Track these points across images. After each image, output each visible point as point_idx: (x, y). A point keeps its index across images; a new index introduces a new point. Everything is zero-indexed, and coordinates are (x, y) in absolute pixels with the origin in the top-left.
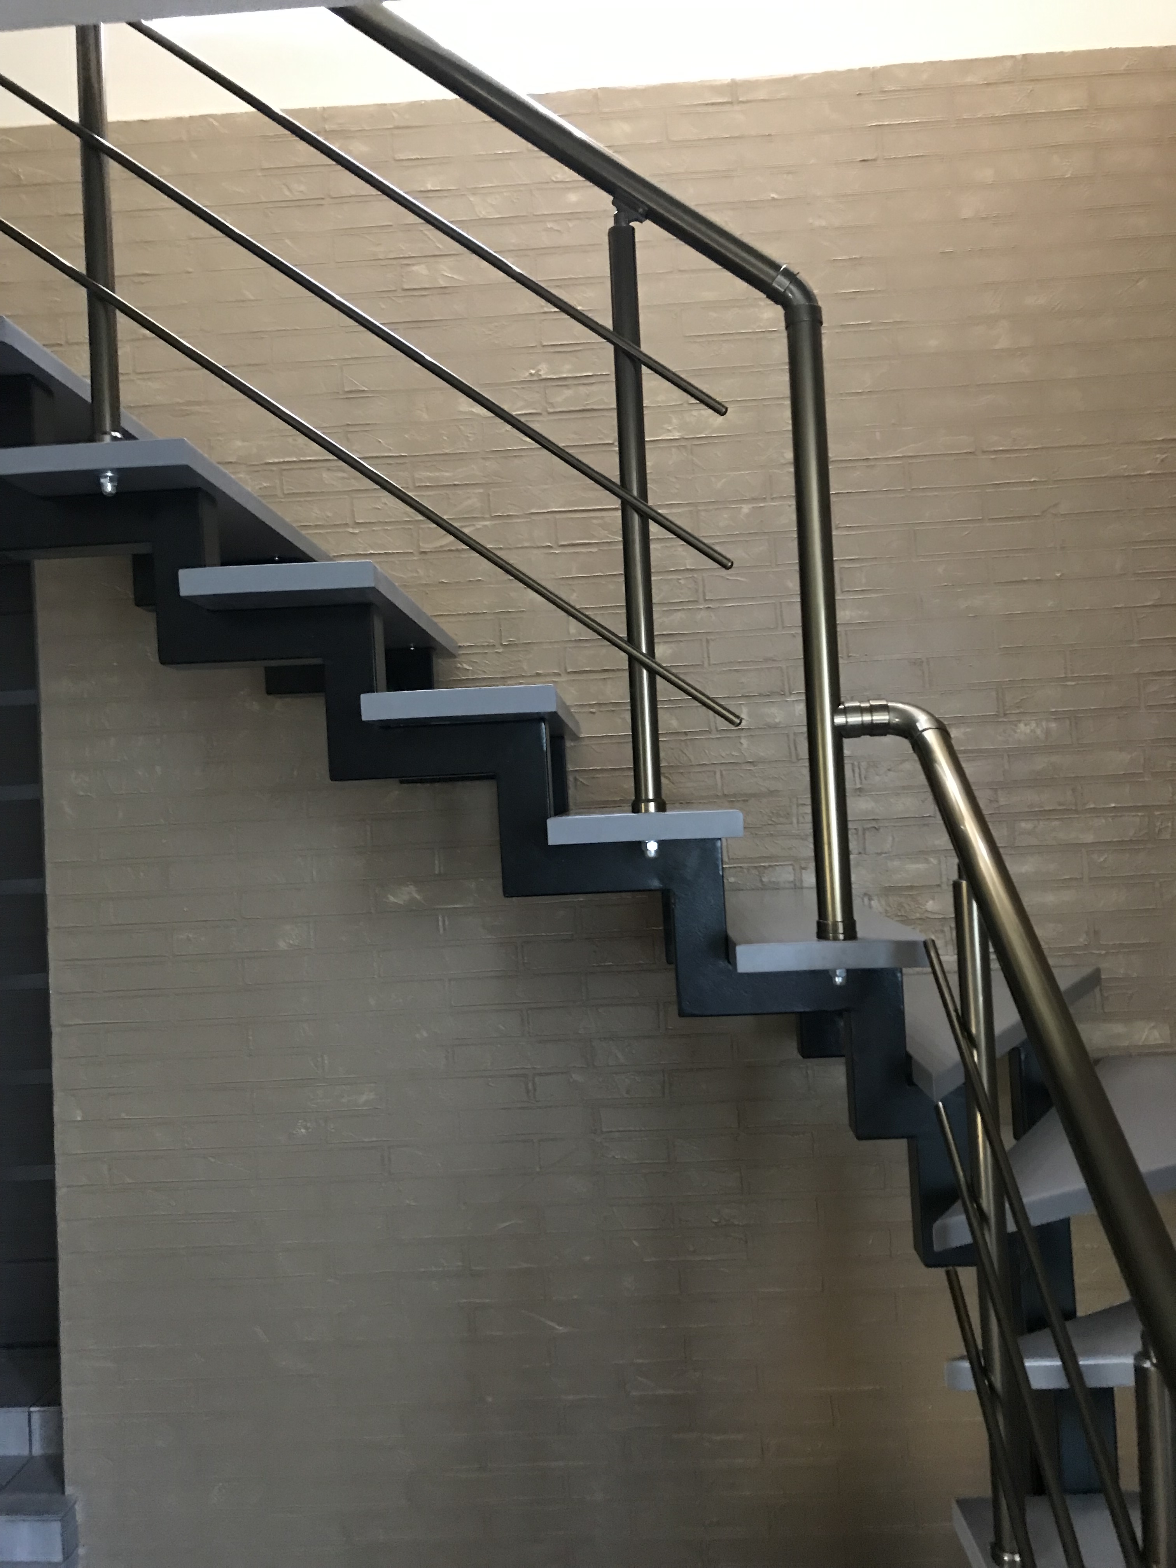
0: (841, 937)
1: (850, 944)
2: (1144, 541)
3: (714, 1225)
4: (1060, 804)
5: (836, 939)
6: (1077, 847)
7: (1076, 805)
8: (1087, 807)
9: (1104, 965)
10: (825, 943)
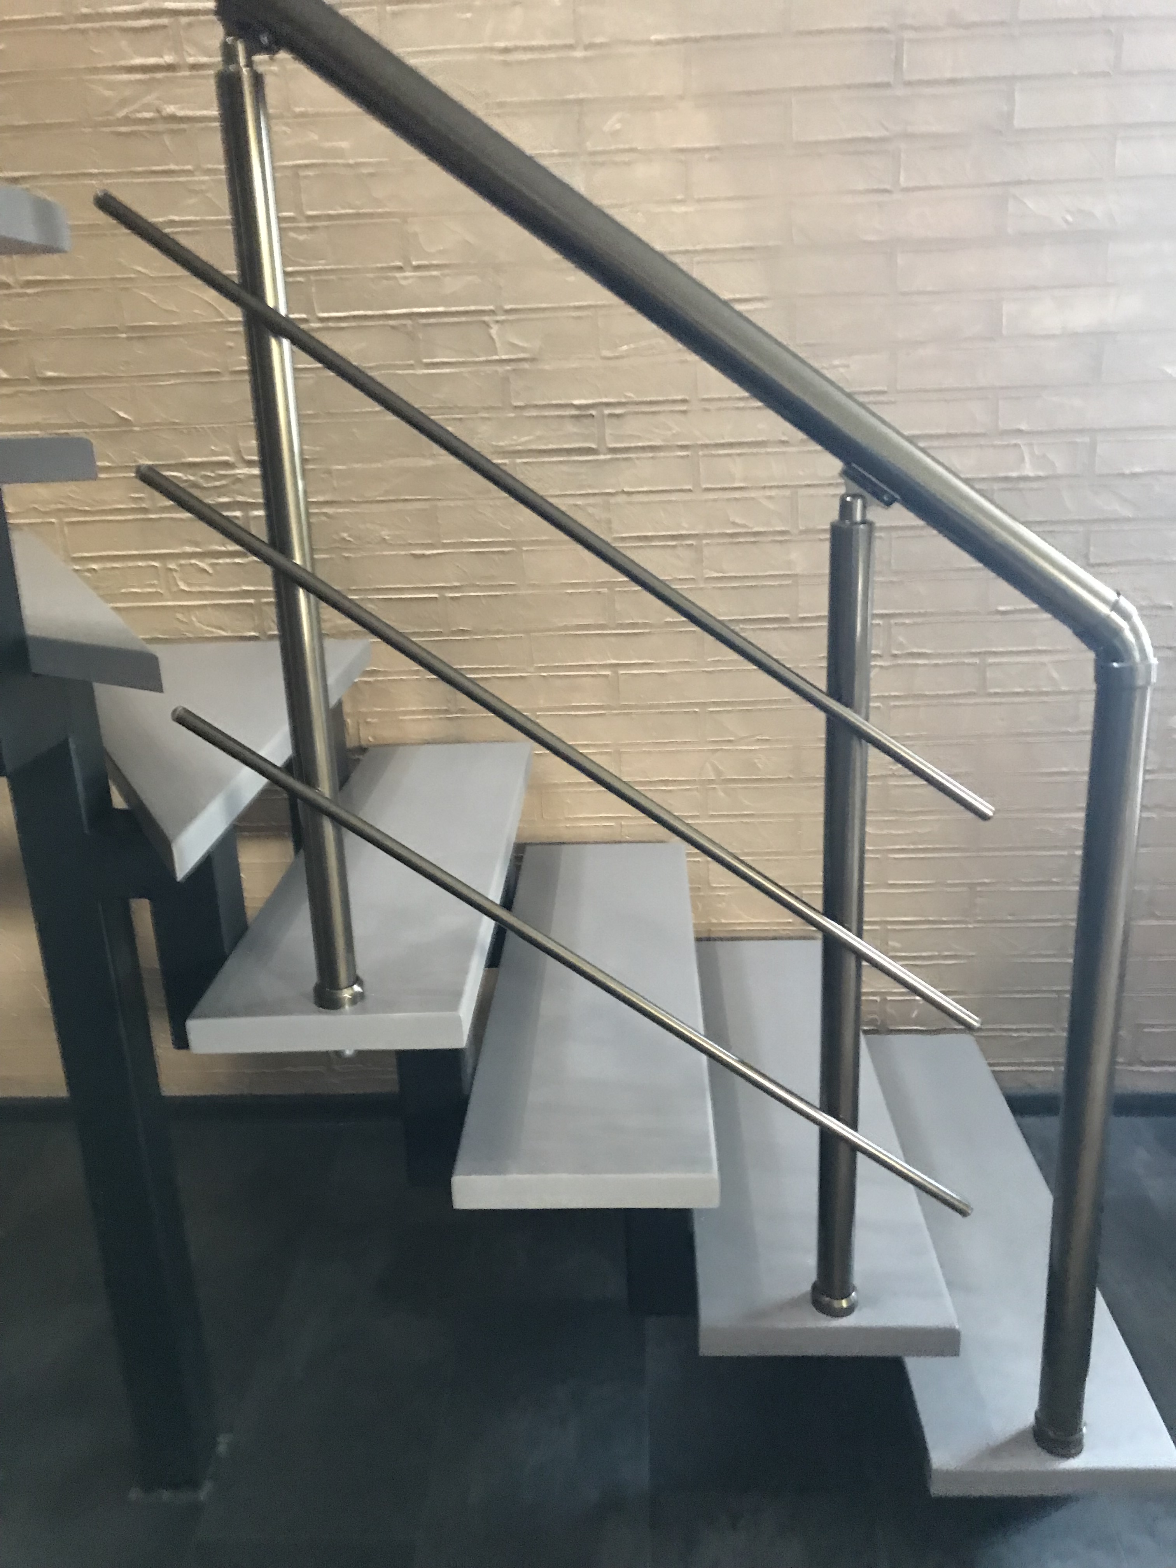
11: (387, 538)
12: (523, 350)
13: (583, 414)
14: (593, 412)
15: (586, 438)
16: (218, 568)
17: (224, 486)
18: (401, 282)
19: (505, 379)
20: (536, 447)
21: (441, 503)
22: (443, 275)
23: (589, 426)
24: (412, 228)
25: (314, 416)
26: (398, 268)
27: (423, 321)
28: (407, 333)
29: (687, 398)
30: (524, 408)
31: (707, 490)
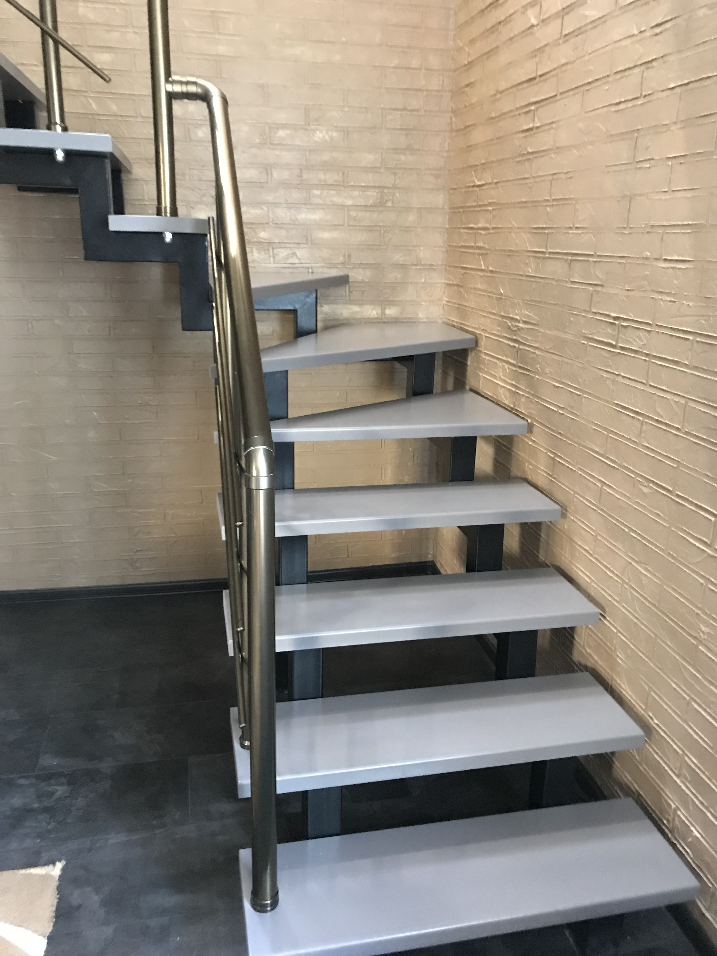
0: (168, 215)
1: (174, 218)
4: (336, 181)
5: (166, 215)
6: (343, 206)
7: (344, 182)
8: (350, 184)
9: (350, 274)
10: (158, 218)
11: (548, 372)
12: (599, 279)
13: (613, 322)
14: (617, 322)
15: (613, 337)
16: (510, 370)
17: (515, 331)
18: (571, 236)
19: (592, 295)
20: (596, 338)
21: (565, 360)
22: (583, 233)
23: (614, 330)
24: (578, 207)
25: (540, 302)
26: (571, 228)
27: (574, 258)
28: (569, 263)
29: (651, 323)
30: (595, 313)
31: (651, 386)
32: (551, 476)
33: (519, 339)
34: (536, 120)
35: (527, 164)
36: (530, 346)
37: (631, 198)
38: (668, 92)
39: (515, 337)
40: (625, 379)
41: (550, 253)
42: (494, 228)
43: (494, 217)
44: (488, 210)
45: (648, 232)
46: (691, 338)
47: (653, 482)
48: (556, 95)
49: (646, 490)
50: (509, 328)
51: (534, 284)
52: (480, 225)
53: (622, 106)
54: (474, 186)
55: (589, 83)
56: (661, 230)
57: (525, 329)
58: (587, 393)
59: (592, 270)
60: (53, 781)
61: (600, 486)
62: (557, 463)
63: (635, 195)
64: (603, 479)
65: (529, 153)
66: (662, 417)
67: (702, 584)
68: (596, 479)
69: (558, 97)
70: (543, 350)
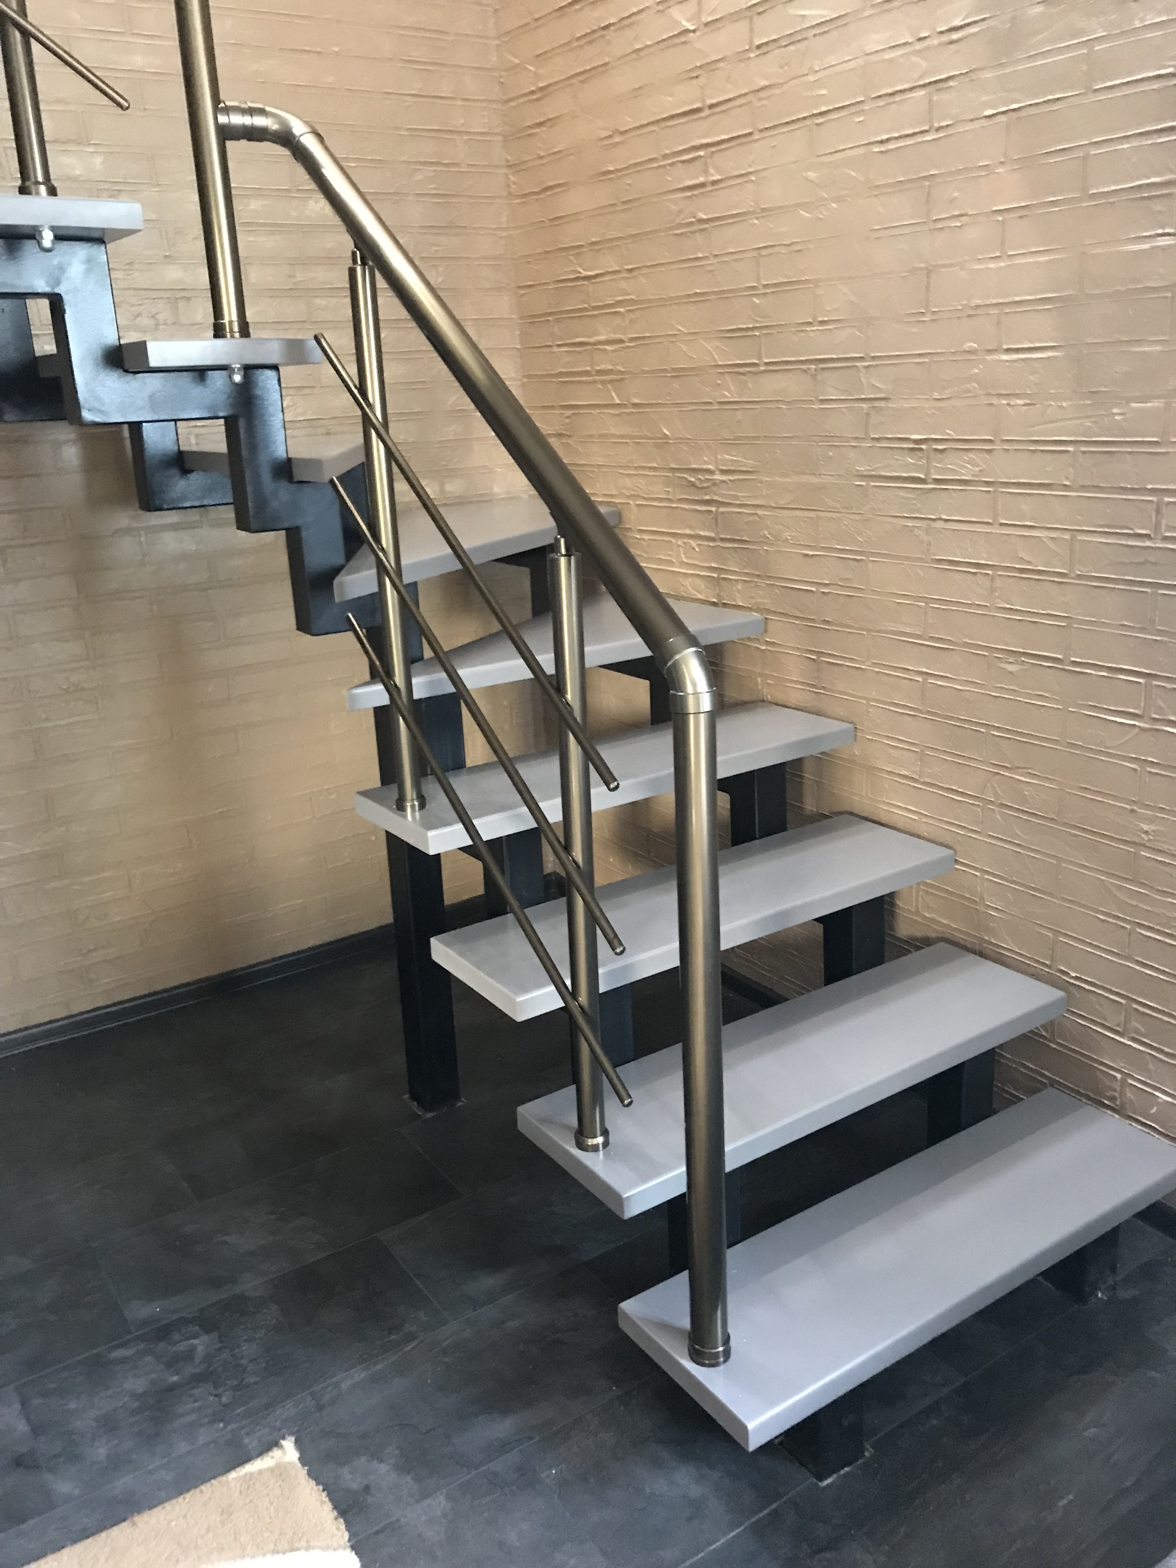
0: (237, 335)
1: (244, 340)
2: (406, 27)
3: (64, 692)
5: (232, 337)
10: (219, 342)
11: (789, 538)
12: (880, 390)
13: (916, 447)
14: (923, 447)
15: (918, 468)
16: (702, 547)
17: (708, 487)
18: (812, 334)
19: (868, 414)
20: (884, 474)
21: (822, 514)
22: (835, 328)
23: (920, 459)
24: (820, 291)
25: (757, 438)
26: (810, 324)
27: (821, 366)
28: (811, 375)
29: (992, 438)
30: (878, 439)
31: (1002, 524)
32: (813, 686)
33: (715, 498)
34: (712, 171)
35: (698, 236)
36: (740, 506)
37: (929, 272)
38: (984, 122)
39: (707, 497)
40: (949, 523)
41: (767, 364)
42: (632, 339)
43: (632, 321)
44: (619, 312)
45: (969, 316)
46: (1070, 449)
47: (1024, 654)
48: (750, 134)
49: (1010, 668)
50: (693, 485)
51: (739, 413)
52: (601, 338)
53: (892, 146)
54: (577, 279)
55: (821, 114)
56: (995, 311)
57: (729, 482)
58: (873, 555)
59: (863, 379)
60: (176, 1336)
61: (920, 679)
62: (825, 665)
63: (936, 266)
64: (925, 670)
65: (701, 221)
66: (1029, 563)
67: (1135, 770)
68: (912, 672)
69: (756, 136)
70: (773, 507)
